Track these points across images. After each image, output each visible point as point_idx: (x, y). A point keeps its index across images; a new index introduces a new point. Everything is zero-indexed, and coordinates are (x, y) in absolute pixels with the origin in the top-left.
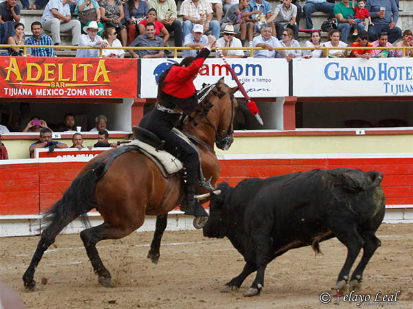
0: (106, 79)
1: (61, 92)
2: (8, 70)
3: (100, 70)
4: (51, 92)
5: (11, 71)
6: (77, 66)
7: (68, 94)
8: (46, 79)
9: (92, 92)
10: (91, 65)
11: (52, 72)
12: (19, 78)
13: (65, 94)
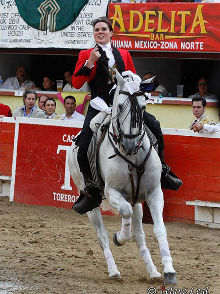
0: (203, 31)
1: (155, 45)
2: (113, 20)
3: (198, 20)
4: (147, 45)
5: (116, 21)
6: (176, 14)
7: (162, 47)
8: (147, 30)
9: (183, 46)
10: (189, 13)
11: (153, 21)
12: (123, 29)
13: (159, 47)
